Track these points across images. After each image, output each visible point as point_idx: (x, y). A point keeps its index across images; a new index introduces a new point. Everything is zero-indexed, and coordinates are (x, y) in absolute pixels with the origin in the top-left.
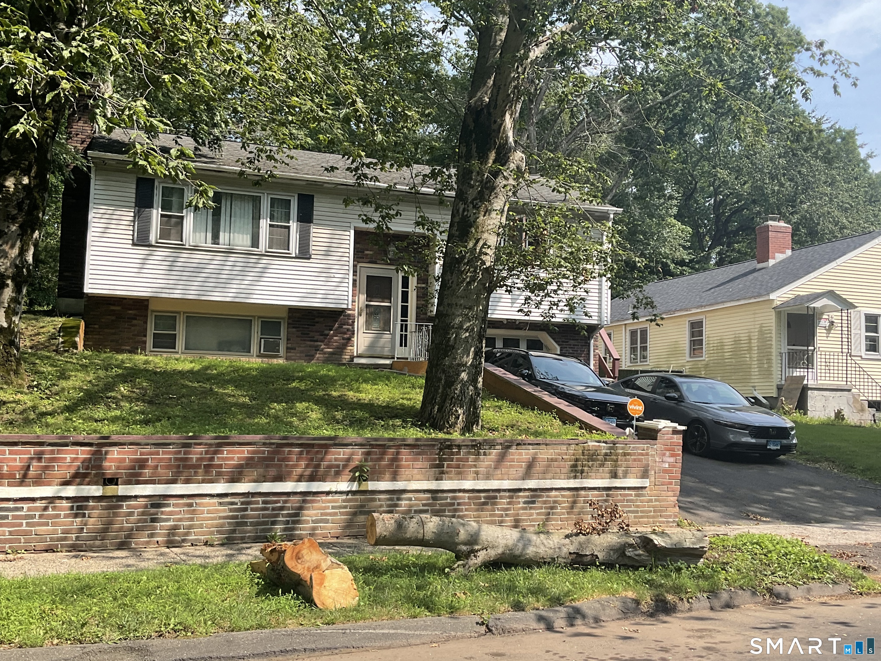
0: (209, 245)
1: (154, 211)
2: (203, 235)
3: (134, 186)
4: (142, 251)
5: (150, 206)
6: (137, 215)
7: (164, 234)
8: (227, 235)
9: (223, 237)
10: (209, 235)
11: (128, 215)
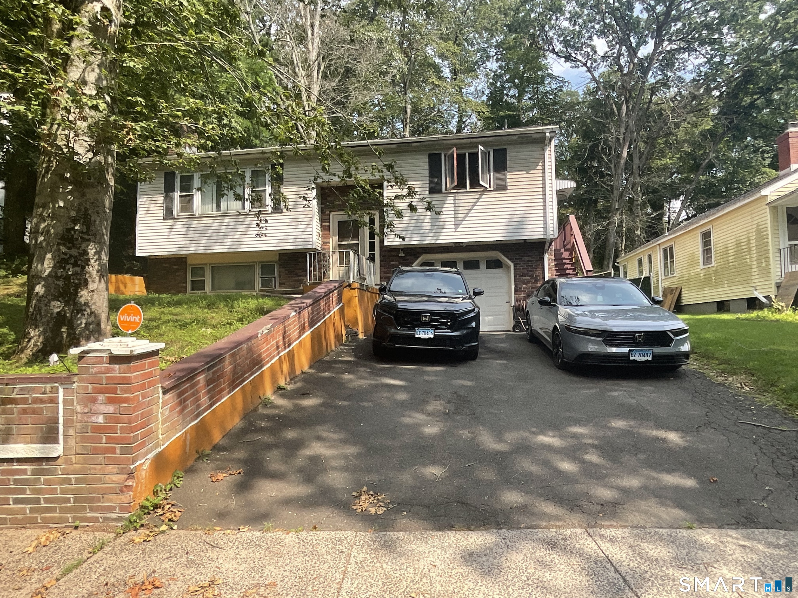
0: (215, 212)
1: (176, 194)
2: (210, 206)
3: (163, 179)
4: (169, 223)
5: (173, 190)
6: (166, 199)
7: (183, 209)
8: (226, 203)
9: (223, 205)
10: (214, 205)
11: (161, 198)
